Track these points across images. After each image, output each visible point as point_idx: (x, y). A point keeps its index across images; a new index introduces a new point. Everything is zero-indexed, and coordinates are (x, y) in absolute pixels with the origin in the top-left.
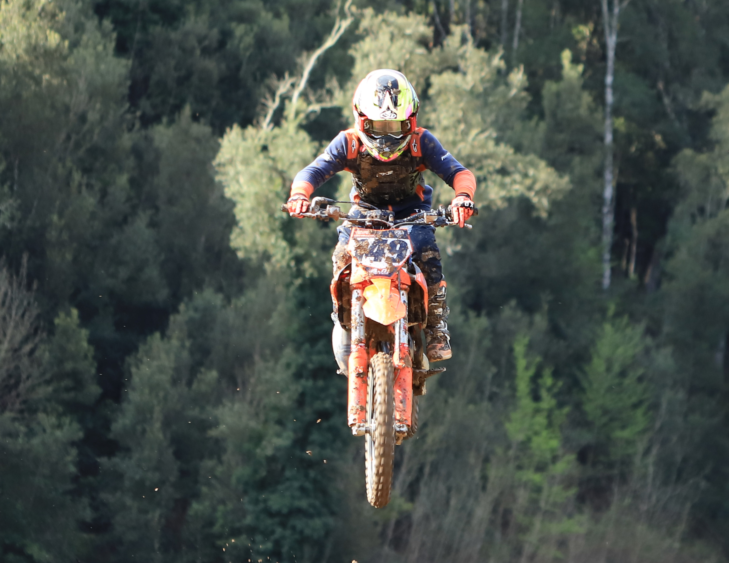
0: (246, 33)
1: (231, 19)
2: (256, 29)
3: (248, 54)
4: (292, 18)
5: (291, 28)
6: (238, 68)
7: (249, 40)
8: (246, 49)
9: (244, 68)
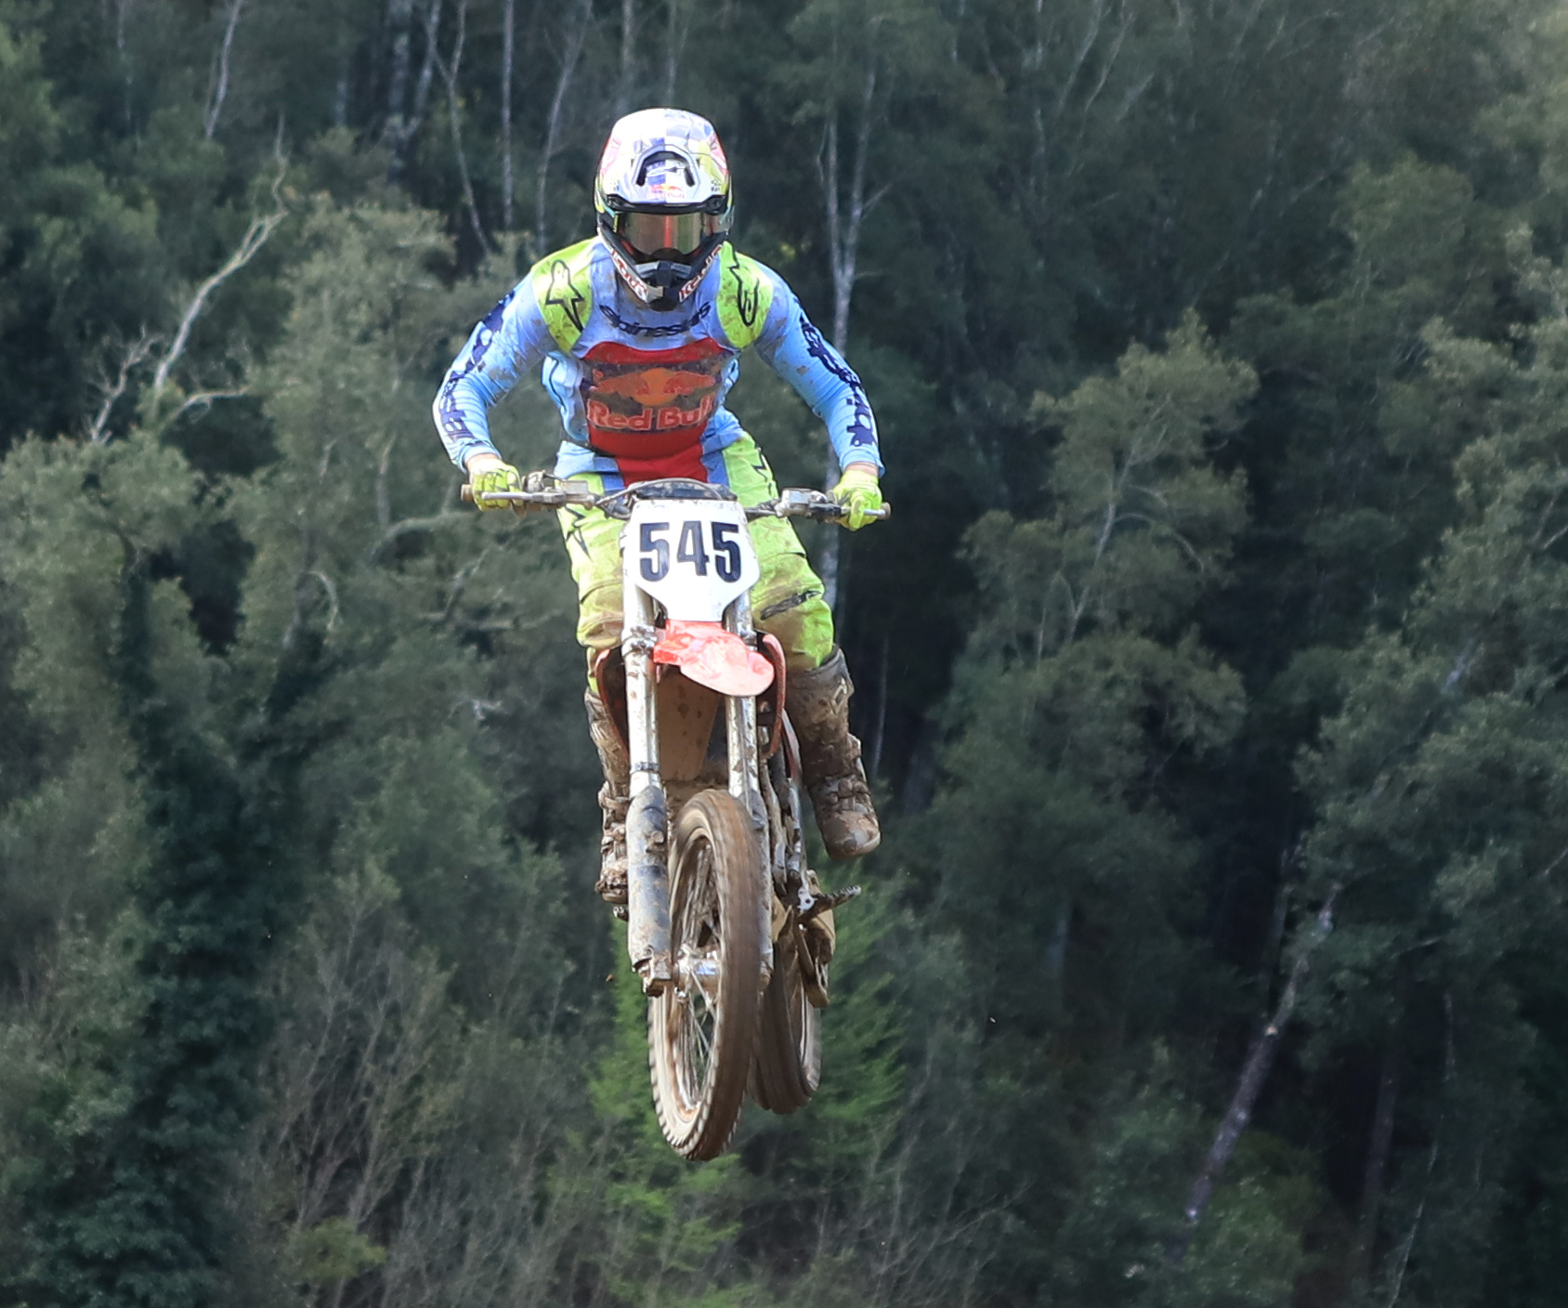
0: (64, 237)
1: (34, 206)
2: (86, 229)
3: (68, 281)
4: (164, 207)
5: (161, 230)
6: (46, 311)
7: (71, 251)
8: (64, 270)
9: (59, 309)
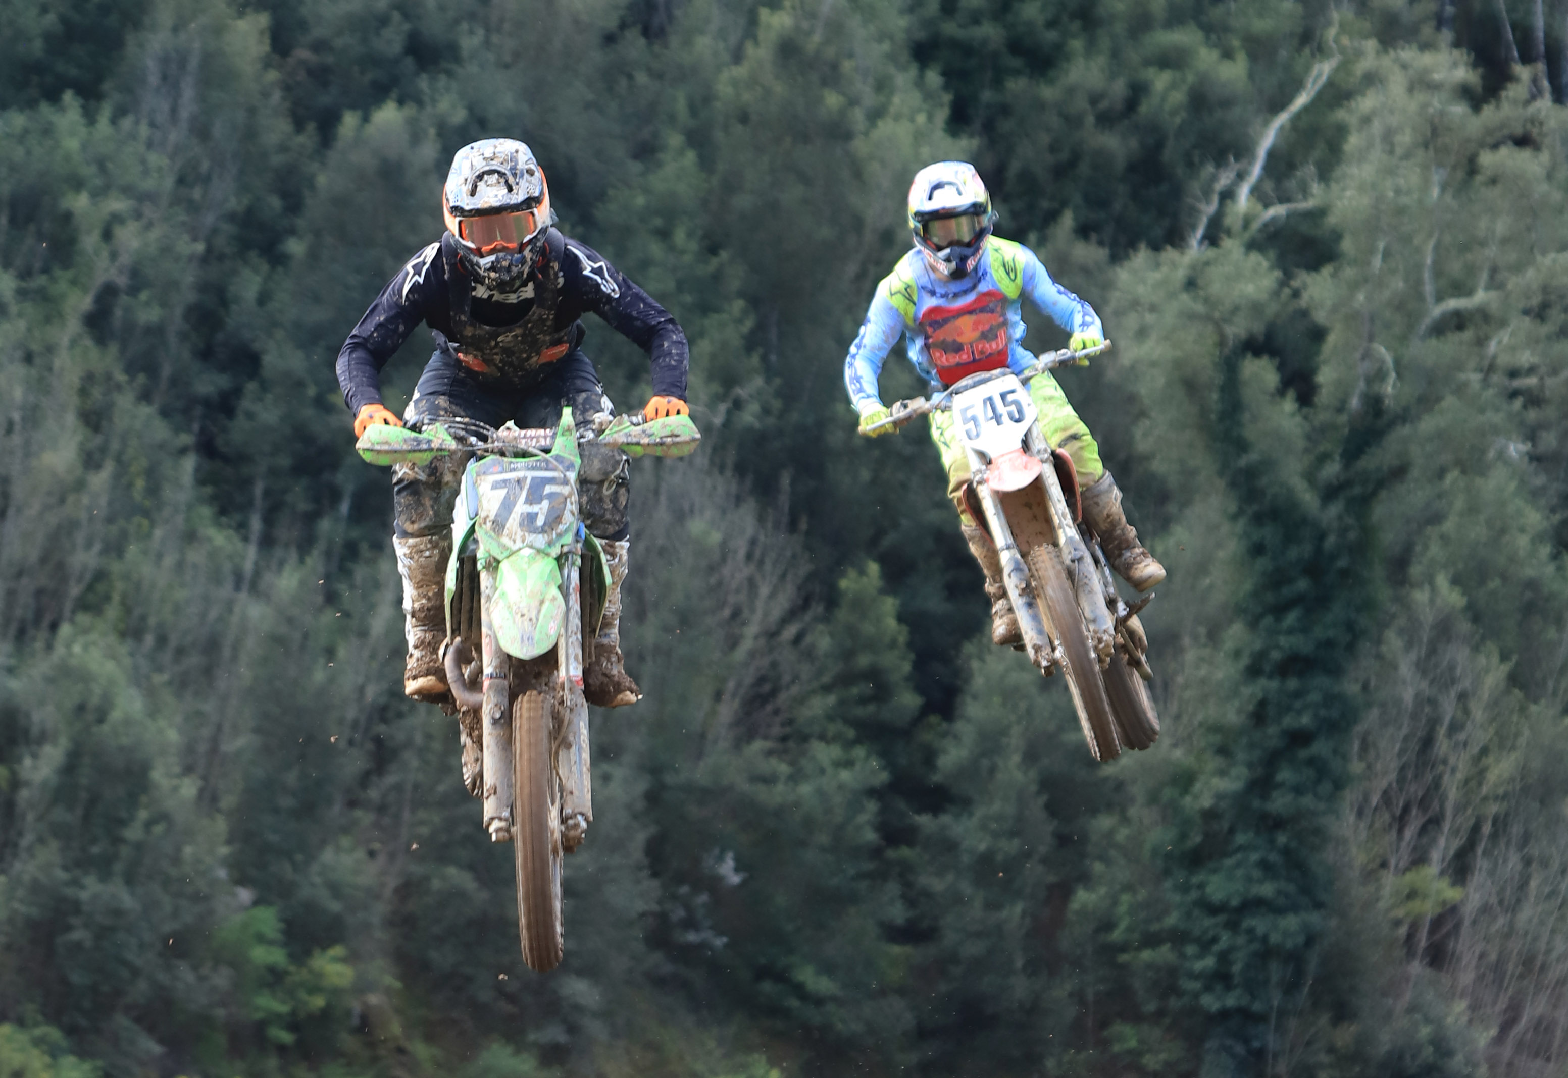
0: (1173, 86)
1: (1148, 62)
2: (1190, 78)
3: (1178, 120)
4: (1253, 57)
5: (1251, 76)
6: (1159, 145)
7: (1178, 97)
8: (1174, 113)
9: (1170, 144)
